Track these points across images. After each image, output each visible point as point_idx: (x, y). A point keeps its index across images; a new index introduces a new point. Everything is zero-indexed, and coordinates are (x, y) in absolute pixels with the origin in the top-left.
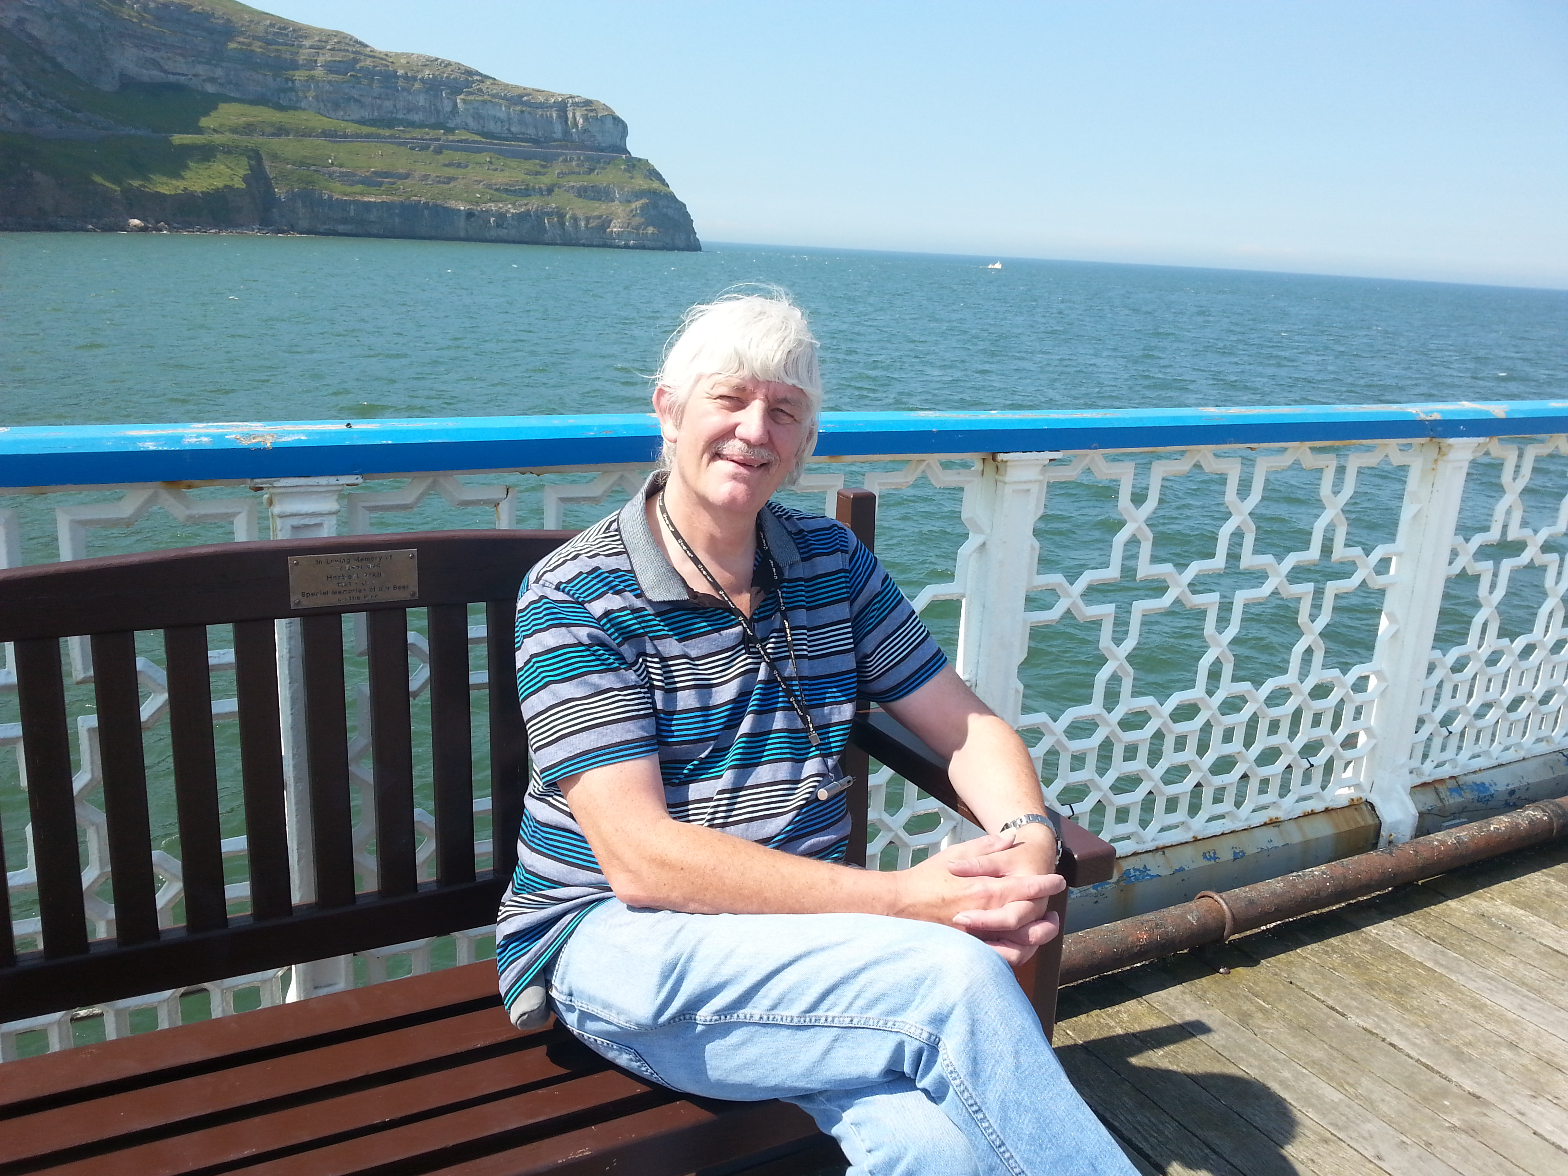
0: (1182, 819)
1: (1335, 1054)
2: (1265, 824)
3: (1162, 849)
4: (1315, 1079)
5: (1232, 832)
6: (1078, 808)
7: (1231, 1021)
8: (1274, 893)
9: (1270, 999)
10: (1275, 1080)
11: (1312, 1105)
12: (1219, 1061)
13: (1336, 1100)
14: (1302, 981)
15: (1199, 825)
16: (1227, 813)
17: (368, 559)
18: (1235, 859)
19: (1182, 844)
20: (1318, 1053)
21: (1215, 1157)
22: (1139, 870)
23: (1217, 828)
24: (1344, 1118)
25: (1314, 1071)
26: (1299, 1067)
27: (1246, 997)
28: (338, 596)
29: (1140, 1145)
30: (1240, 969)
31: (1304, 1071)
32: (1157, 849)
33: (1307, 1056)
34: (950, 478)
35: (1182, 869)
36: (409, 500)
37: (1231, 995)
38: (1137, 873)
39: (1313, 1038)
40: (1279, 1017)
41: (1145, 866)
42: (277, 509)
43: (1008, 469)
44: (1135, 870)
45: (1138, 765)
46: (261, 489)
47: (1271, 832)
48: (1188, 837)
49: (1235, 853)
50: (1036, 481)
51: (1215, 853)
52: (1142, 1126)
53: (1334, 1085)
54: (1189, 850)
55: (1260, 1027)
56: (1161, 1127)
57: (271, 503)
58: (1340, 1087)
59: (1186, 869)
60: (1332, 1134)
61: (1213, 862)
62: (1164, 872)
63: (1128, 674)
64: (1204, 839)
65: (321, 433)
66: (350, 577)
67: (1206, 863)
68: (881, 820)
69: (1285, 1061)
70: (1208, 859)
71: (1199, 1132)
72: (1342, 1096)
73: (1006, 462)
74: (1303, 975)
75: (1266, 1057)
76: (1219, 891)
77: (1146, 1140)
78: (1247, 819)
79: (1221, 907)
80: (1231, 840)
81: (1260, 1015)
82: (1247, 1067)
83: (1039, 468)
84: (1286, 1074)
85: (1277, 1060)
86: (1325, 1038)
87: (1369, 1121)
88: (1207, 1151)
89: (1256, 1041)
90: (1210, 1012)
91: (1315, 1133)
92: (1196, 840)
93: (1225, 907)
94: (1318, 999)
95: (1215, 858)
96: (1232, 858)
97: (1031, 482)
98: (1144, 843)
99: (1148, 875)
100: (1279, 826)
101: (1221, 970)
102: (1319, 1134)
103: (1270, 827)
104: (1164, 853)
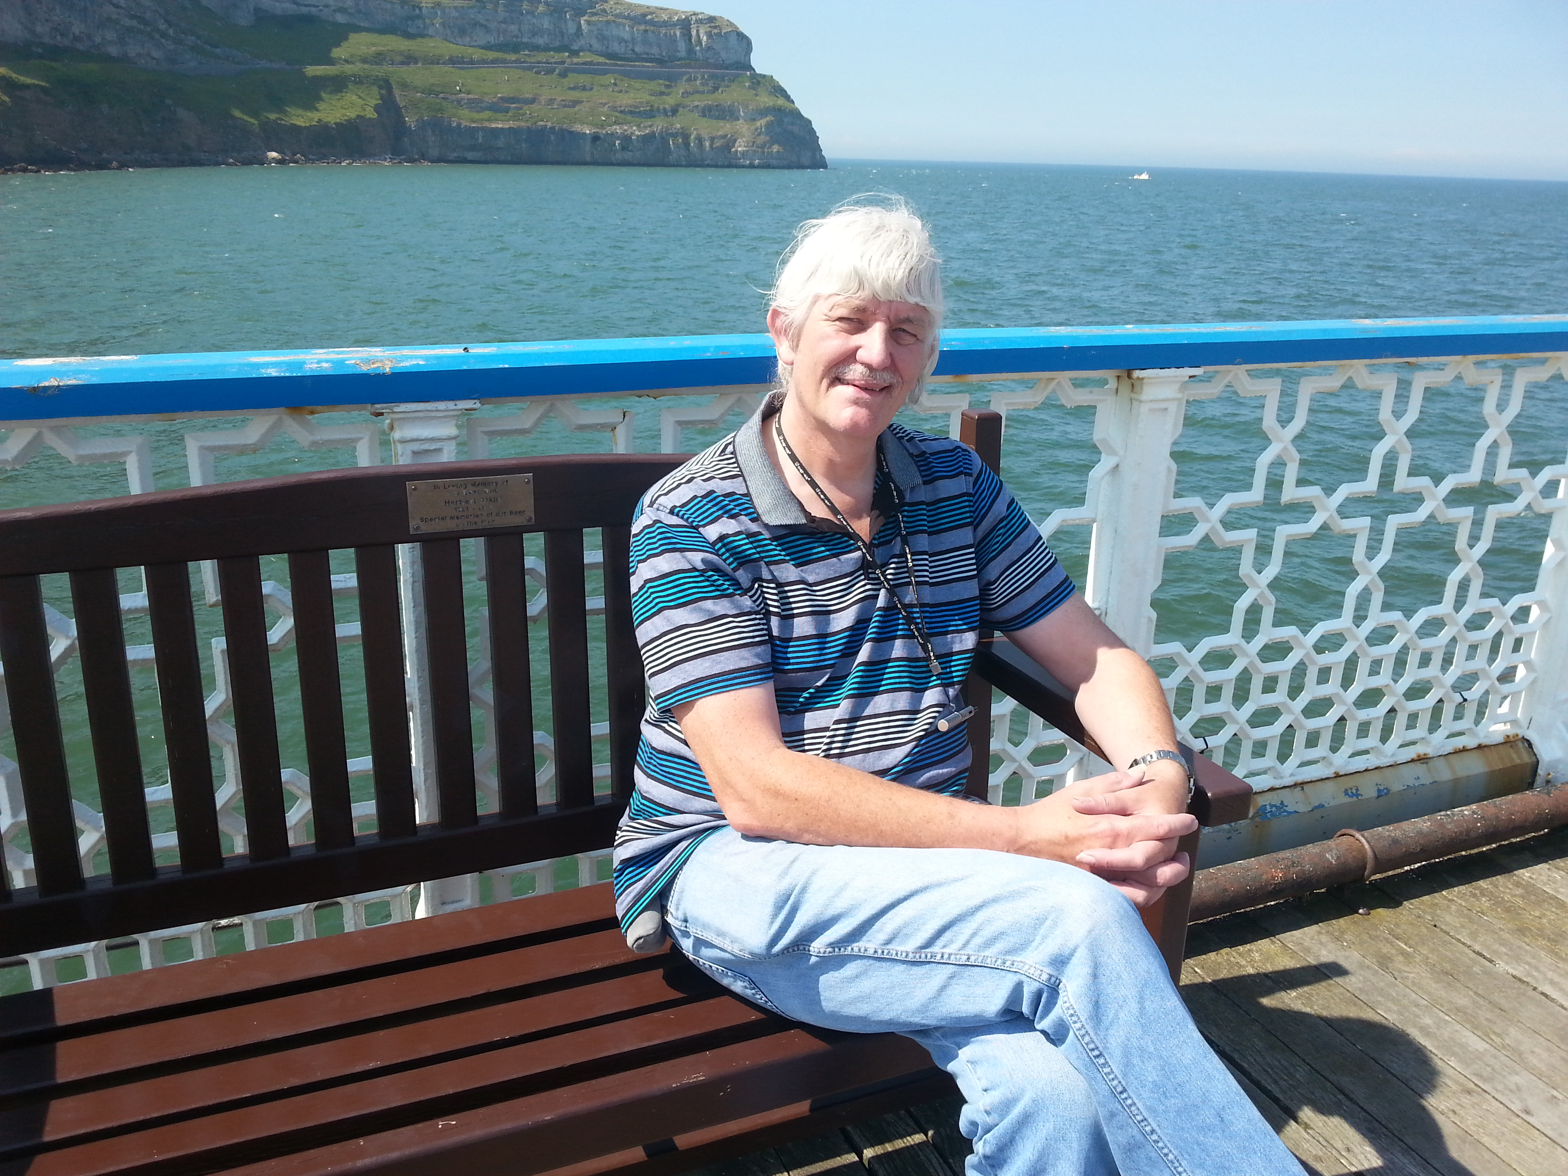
0: (1324, 754)
1: (1481, 1001)
2: (1413, 761)
3: (1301, 785)
4: (1458, 1027)
5: (1376, 768)
6: (1212, 741)
7: (1370, 964)
8: (1420, 833)
9: (1412, 942)
10: (1415, 1026)
11: (1454, 1054)
12: (1355, 1004)
13: (1481, 1050)
14: (1447, 924)
15: (1341, 761)
16: (1372, 748)
17: (484, 484)
18: (1378, 797)
19: (1322, 779)
20: (1462, 1000)
21: (1348, 1103)
22: (1275, 806)
23: (1360, 763)
24: (1489, 1069)
25: (1458, 1019)
26: (1441, 1014)
27: (1387, 939)
28: (456, 520)
29: (1269, 1088)
30: (1380, 910)
31: (1447, 1018)
32: (1295, 785)
33: (1450, 1002)
34: (1081, 397)
35: (1321, 806)
36: (527, 425)
37: (1370, 937)
38: (1274, 809)
39: (1458, 985)
40: (1422, 961)
41: (1282, 802)
42: (397, 435)
43: (1144, 387)
44: (1272, 806)
45: (1278, 697)
46: (382, 414)
47: (1419, 769)
48: (1330, 772)
49: (1379, 790)
50: (1174, 399)
51: (1357, 790)
52: (1272, 1069)
53: (1479, 1034)
54: (1330, 786)
55: (1400, 971)
56: (1292, 1070)
57: (392, 428)
58: (1485, 1036)
59: (1326, 805)
60: (1476, 1085)
61: (1355, 798)
62: (1302, 808)
64: (1346, 775)
65: (438, 358)
66: (467, 502)
67: (1347, 800)
68: (1004, 750)
69: (1427, 1007)
70: (1349, 796)
71: (1332, 1077)
72: (1487, 1046)
73: (1143, 379)
74: (1448, 918)
75: (1406, 1002)
76: (1360, 829)
77: (1276, 1082)
78: (1393, 755)
79: (1363, 846)
80: (1376, 777)
81: (1401, 958)
82: (1385, 1012)
83: (1177, 386)
84: (1427, 1021)
85: (1417, 1005)
86: (1470, 985)
87: (1517, 1074)
88: (1341, 1097)
89: (1396, 985)
90: (1347, 954)
91: (1457, 1082)
92: (1337, 776)
93: (1367, 846)
94: (1464, 944)
95: (1357, 795)
96: (1375, 794)
97: (1168, 400)
98: (1282, 778)
99: (1285, 811)
100: (1427, 763)
101: (1361, 911)
102: (1461, 1085)
103: (1418, 763)
104: (1303, 789)
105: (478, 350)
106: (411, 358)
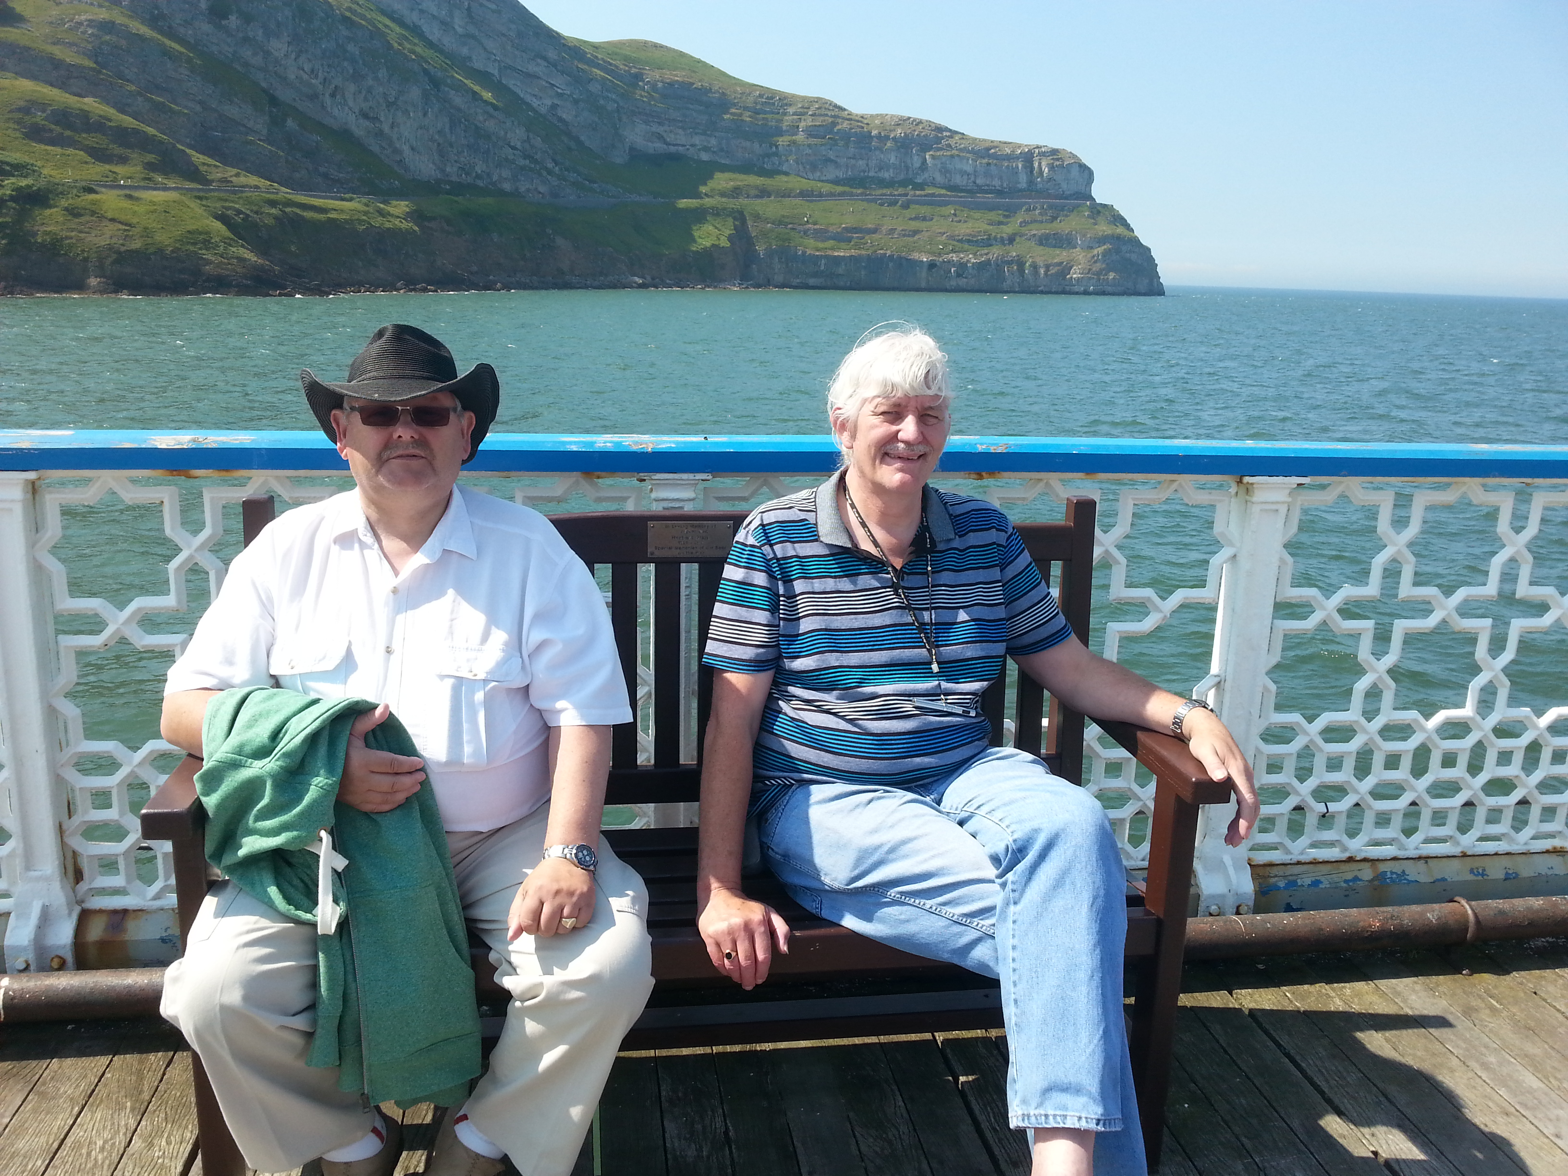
0: (1450, 833)
1: (1553, 1053)
2: (1548, 852)
3: (1426, 859)
4: (1520, 1068)
5: (1507, 854)
6: (1333, 807)
7: (1454, 1011)
8: (1530, 909)
9: (1504, 1001)
10: (1477, 1061)
11: (1506, 1086)
12: (1426, 1038)
13: (1535, 1087)
14: (1548, 992)
15: (1468, 842)
16: (1503, 835)
17: (699, 526)
18: (1505, 879)
19: (1448, 857)
20: (1534, 1049)
21: (1387, 1104)
22: (1396, 873)
23: (1490, 847)
24: (1535, 1101)
25: (1523, 1062)
26: (1507, 1056)
27: (1480, 997)
28: (678, 551)
29: (1319, 1083)
30: (1486, 976)
31: (1512, 1060)
32: (1420, 858)
33: (1522, 1050)
34: (1203, 498)
35: (1444, 880)
36: (746, 495)
37: (1464, 992)
38: (1394, 876)
39: (1536, 1038)
40: (1508, 1016)
41: (1404, 871)
42: (654, 495)
43: (1256, 491)
44: (1392, 873)
45: (1401, 774)
46: (644, 480)
47: (1554, 860)
48: (1456, 851)
49: (1507, 873)
50: (1283, 503)
51: (1484, 870)
52: (1327, 1071)
53: (1540, 1076)
54: (1456, 863)
55: (1481, 1020)
56: (1345, 1074)
57: (651, 490)
58: (1544, 1077)
59: (1449, 879)
60: (1517, 1111)
61: (1480, 878)
62: (1423, 879)
63: (1388, 688)
64: (1474, 856)
65: (685, 443)
66: (687, 538)
67: (1471, 877)
69: (1496, 1049)
70: (1475, 875)
71: (1381, 1085)
72: (1543, 1086)
73: (1252, 484)
74: (1551, 988)
75: (1477, 1043)
76: (1469, 899)
77: (1327, 1081)
78: (1526, 844)
79: (1466, 911)
80: (1505, 862)
81: (1487, 1011)
82: (1453, 1047)
83: (1288, 491)
84: (1492, 1059)
85: (1486, 1047)
86: (1549, 1040)
87: (1562, 1108)
88: (1382, 1099)
89: (1474, 1030)
90: (1435, 1001)
91: (1498, 1105)
92: (1464, 855)
93: (1470, 912)
94: (1558, 1010)
95: (1483, 875)
96: (1503, 877)
97: (1278, 503)
98: (1406, 850)
99: (1405, 879)
100: (1563, 856)
101: (1464, 972)
102: (1502, 1107)
103: (1554, 856)
104: (1426, 862)
105: (713, 439)
106: (667, 442)
